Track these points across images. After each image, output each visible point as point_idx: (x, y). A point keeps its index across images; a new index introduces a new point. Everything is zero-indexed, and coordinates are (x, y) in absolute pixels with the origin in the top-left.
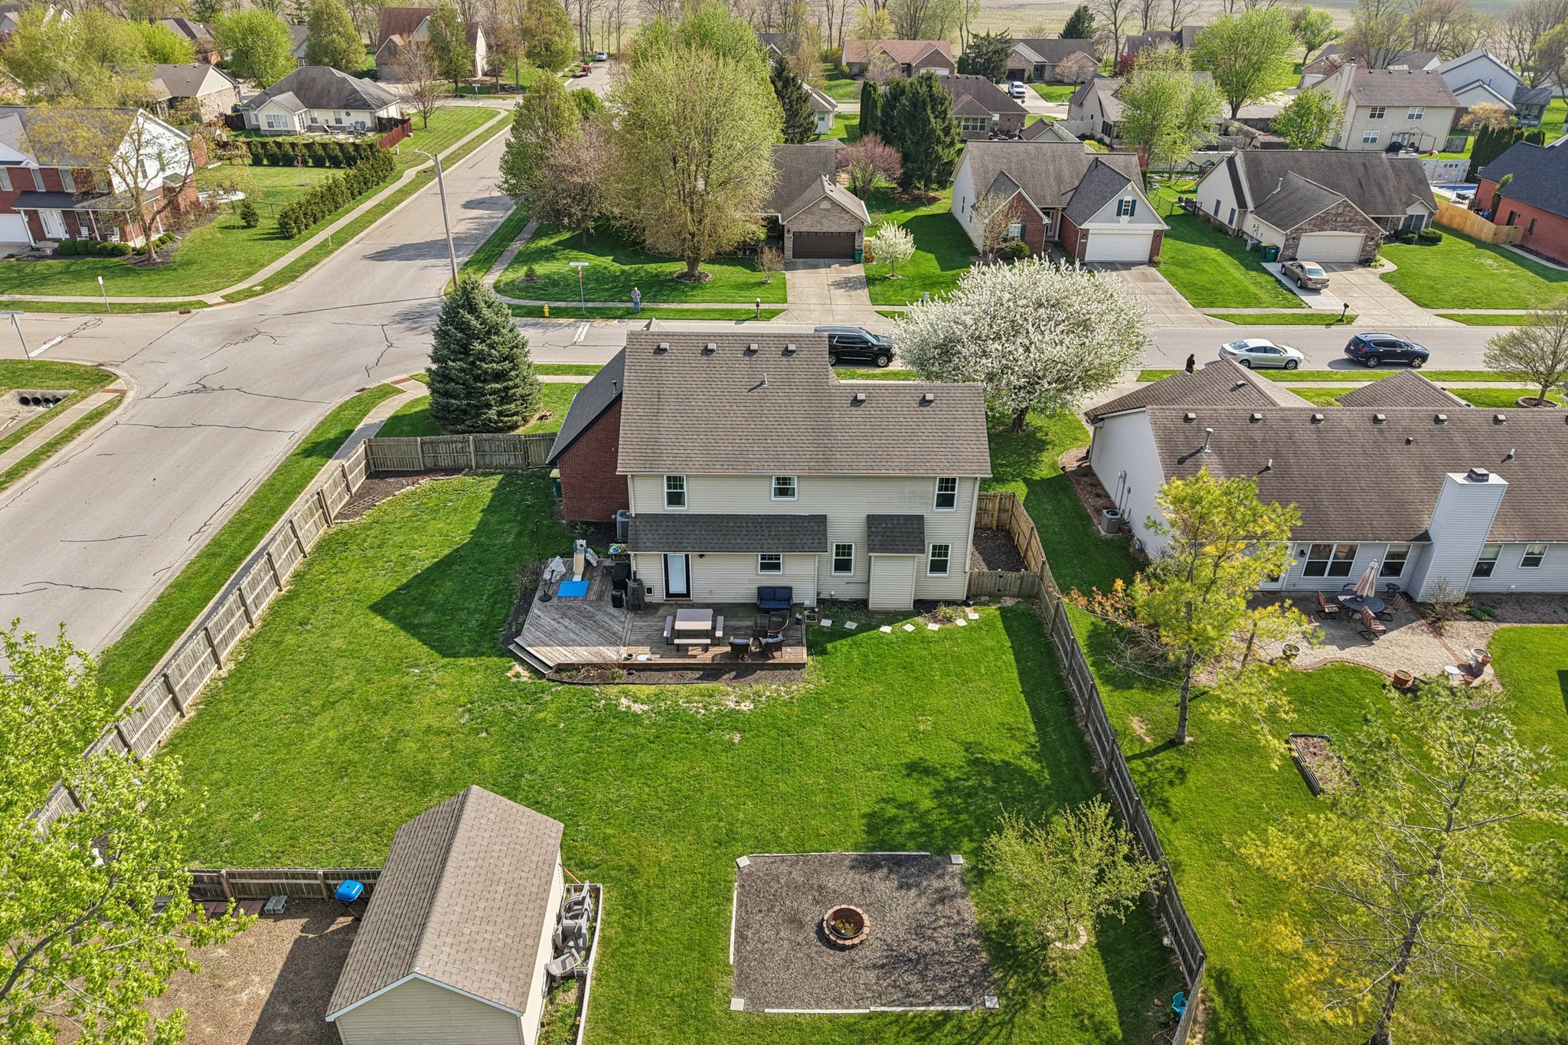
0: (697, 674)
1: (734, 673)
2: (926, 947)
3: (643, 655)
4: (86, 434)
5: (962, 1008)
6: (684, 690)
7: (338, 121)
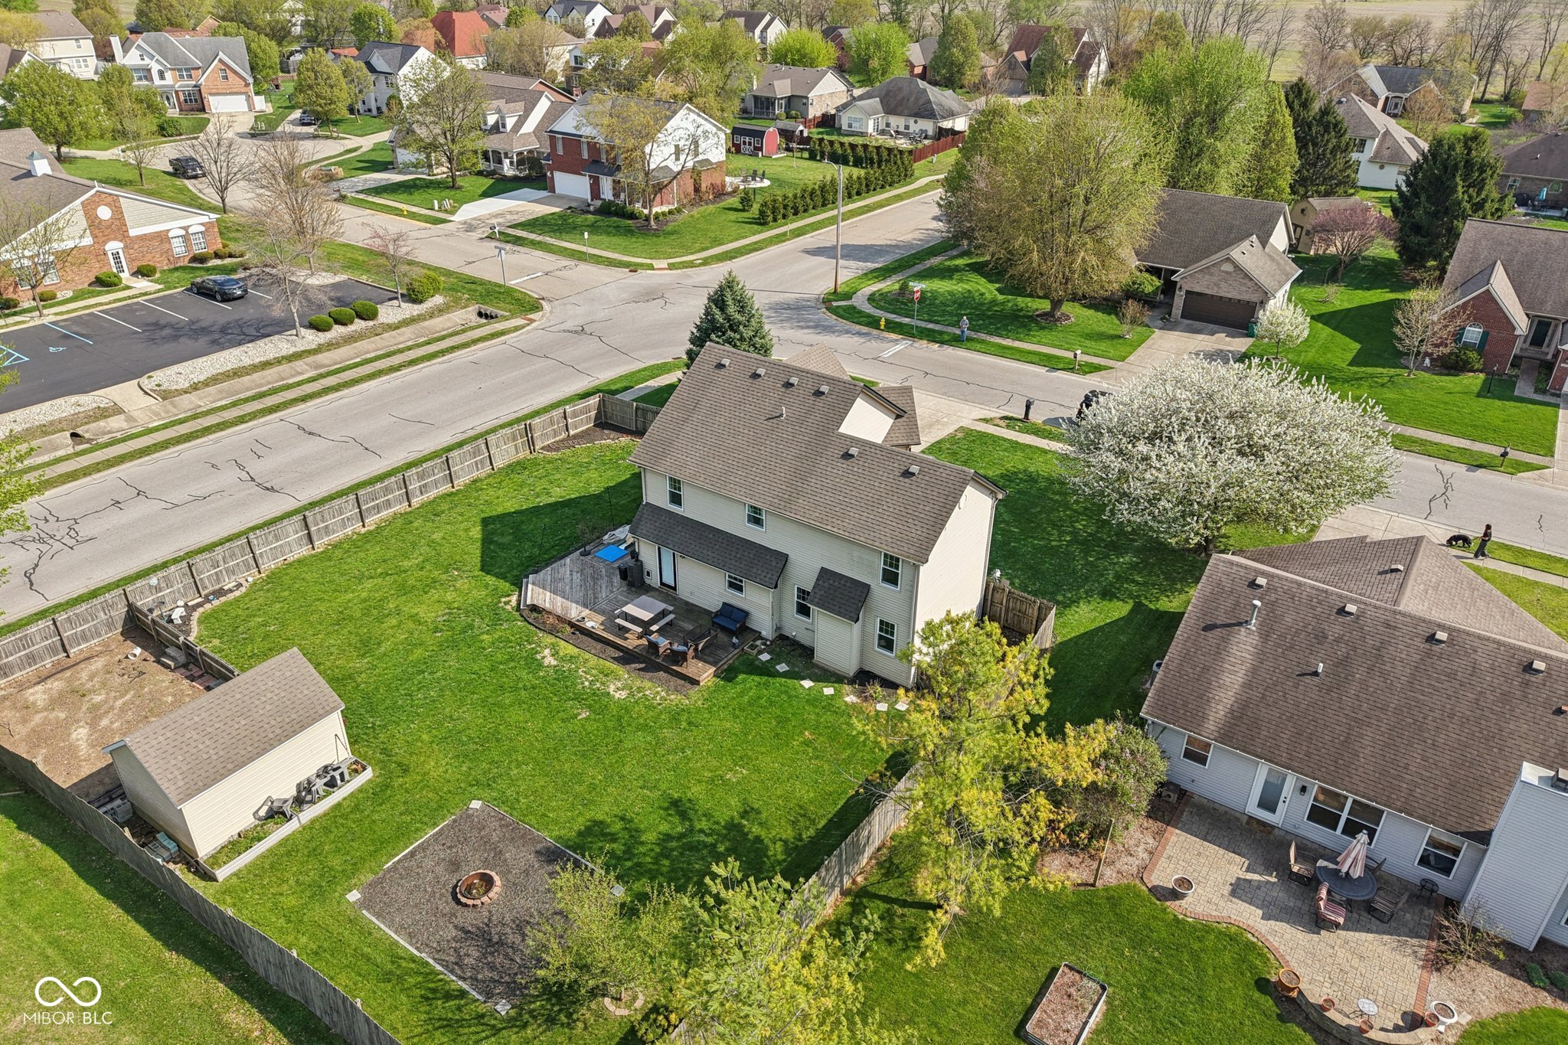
0: (618, 654)
1: (642, 666)
2: (512, 938)
3: (593, 623)
4: (481, 345)
5: (478, 997)
6: (593, 661)
7: (907, 127)
